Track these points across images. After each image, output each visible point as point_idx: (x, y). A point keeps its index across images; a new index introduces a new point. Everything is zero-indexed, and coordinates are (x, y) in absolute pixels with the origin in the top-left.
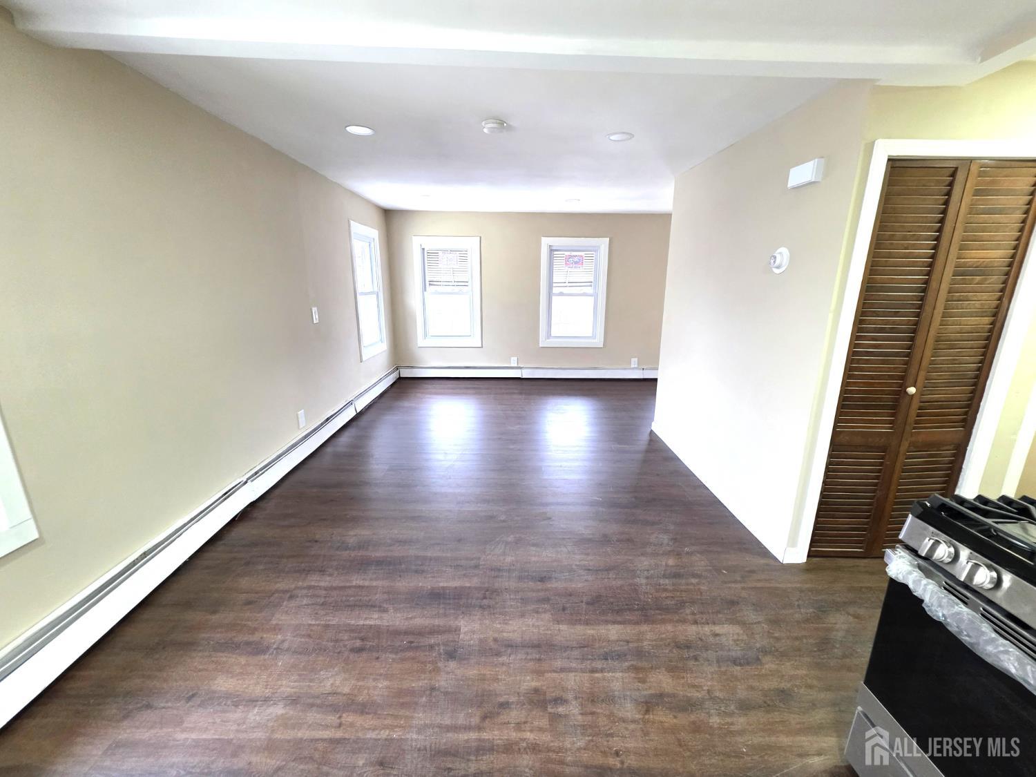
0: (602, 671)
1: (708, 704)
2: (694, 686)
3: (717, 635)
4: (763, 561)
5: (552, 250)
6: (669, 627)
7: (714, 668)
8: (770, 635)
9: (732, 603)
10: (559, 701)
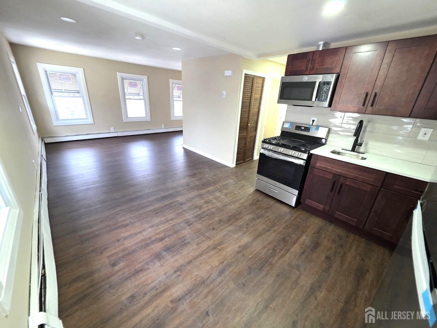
0: (214, 194)
1: (234, 191)
2: (230, 190)
3: (229, 182)
4: (228, 168)
5: (123, 79)
6: (220, 184)
7: (232, 186)
8: (237, 179)
9: (228, 176)
10: (211, 201)
